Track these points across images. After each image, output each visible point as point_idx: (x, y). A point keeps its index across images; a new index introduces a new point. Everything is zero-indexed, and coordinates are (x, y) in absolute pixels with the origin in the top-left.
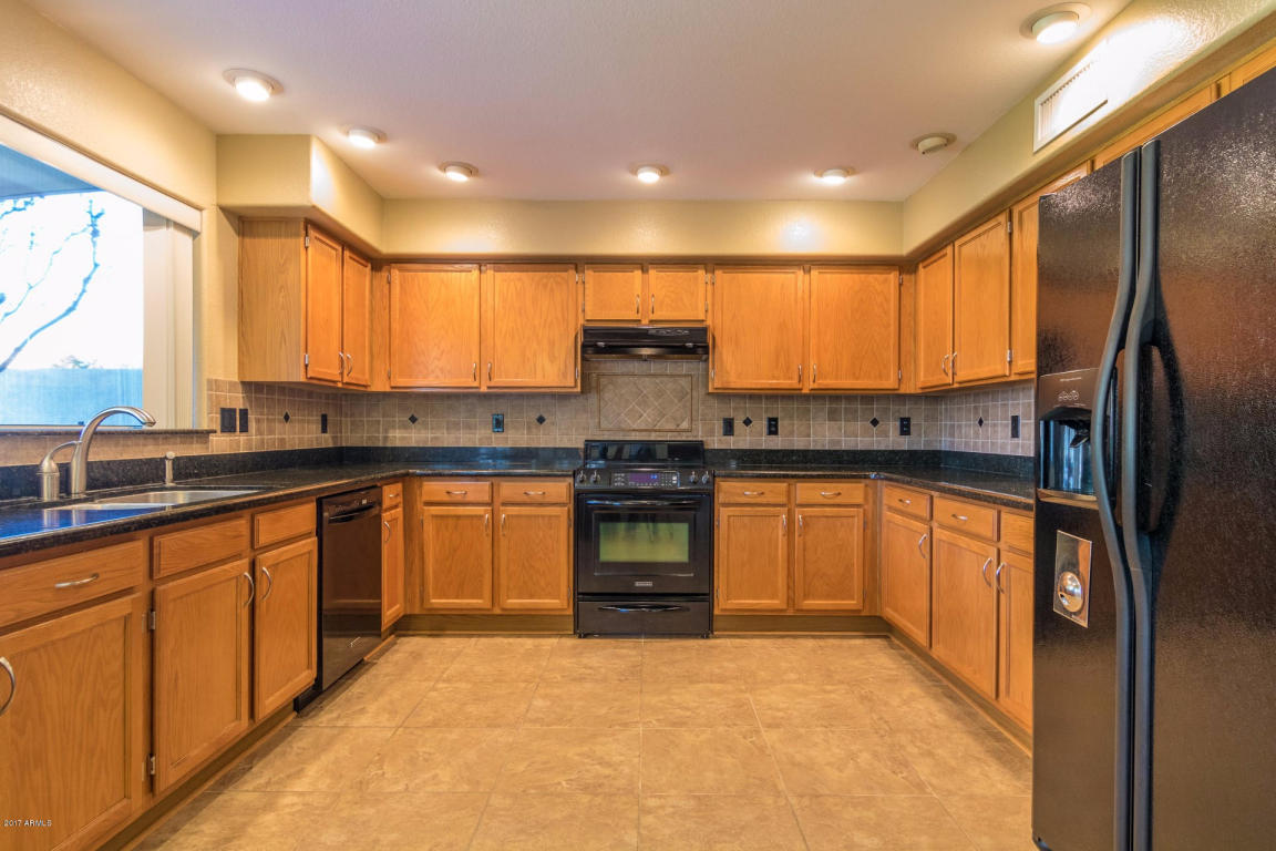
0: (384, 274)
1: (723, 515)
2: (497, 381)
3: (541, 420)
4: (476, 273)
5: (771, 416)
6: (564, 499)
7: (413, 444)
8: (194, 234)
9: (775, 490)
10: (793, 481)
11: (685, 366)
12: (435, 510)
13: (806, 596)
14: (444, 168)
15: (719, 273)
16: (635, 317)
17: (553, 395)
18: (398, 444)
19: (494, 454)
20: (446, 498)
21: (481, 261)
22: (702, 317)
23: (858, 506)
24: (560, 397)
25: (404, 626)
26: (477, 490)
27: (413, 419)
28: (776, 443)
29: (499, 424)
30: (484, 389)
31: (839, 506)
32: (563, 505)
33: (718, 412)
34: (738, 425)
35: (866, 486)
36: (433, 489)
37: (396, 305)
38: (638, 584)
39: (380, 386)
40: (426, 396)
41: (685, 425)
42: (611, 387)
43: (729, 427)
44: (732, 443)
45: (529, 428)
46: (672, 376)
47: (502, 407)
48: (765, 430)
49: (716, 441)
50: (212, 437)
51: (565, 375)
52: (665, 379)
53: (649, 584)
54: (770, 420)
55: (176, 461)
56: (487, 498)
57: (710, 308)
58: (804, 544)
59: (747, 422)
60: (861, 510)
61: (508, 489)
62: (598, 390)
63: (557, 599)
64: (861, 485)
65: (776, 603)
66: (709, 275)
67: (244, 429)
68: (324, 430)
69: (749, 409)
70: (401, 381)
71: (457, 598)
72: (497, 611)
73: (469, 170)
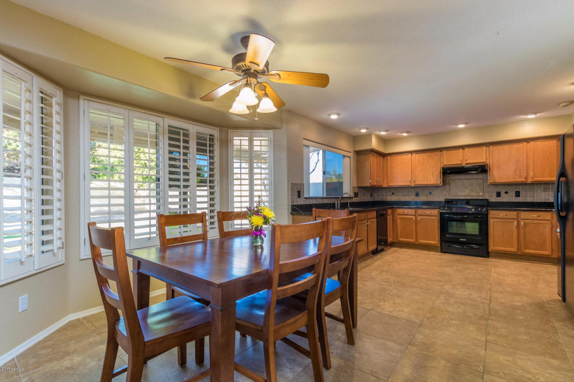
0: (386, 158)
1: (491, 221)
2: (417, 183)
3: (431, 193)
4: (410, 155)
5: (517, 191)
6: (437, 215)
7: (393, 200)
8: (350, 157)
9: (512, 214)
10: (519, 211)
11: (481, 176)
12: (400, 216)
13: (526, 249)
14: (402, 133)
15: (491, 147)
16: (460, 163)
17: (434, 186)
18: (389, 200)
19: (416, 203)
20: (403, 213)
21: (411, 152)
22: (485, 161)
23: (549, 220)
24: (436, 187)
25: (392, 245)
26: (412, 212)
27: (393, 194)
28: (519, 200)
29: (417, 195)
30: (413, 185)
31: (539, 220)
32: (436, 216)
33: (495, 190)
34: (503, 194)
35: (552, 214)
36: (400, 211)
37: (389, 165)
38: (461, 239)
39: (385, 185)
40: (396, 188)
41: (481, 194)
42: (453, 183)
43: (499, 194)
44: (499, 200)
45: (427, 195)
46: (476, 179)
47: (418, 190)
48: (514, 195)
49: (494, 199)
50: (353, 199)
51: (437, 181)
52: (473, 180)
53: (465, 240)
54: (516, 192)
55: (350, 203)
56: (414, 214)
57: (488, 158)
58: (525, 232)
59: (506, 193)
60: (550, 222)
61: (420, 211)
62: (449, 184)
63: (435, 241)
64: (550, 213)
65: (514, 249)
66: (487, 148)
67: (358, 197)
68: (371, 196)
69: (507, 189)
70: (390, 184)
71: (406, 238)
72: (417, 243)
73: (408, 132)
